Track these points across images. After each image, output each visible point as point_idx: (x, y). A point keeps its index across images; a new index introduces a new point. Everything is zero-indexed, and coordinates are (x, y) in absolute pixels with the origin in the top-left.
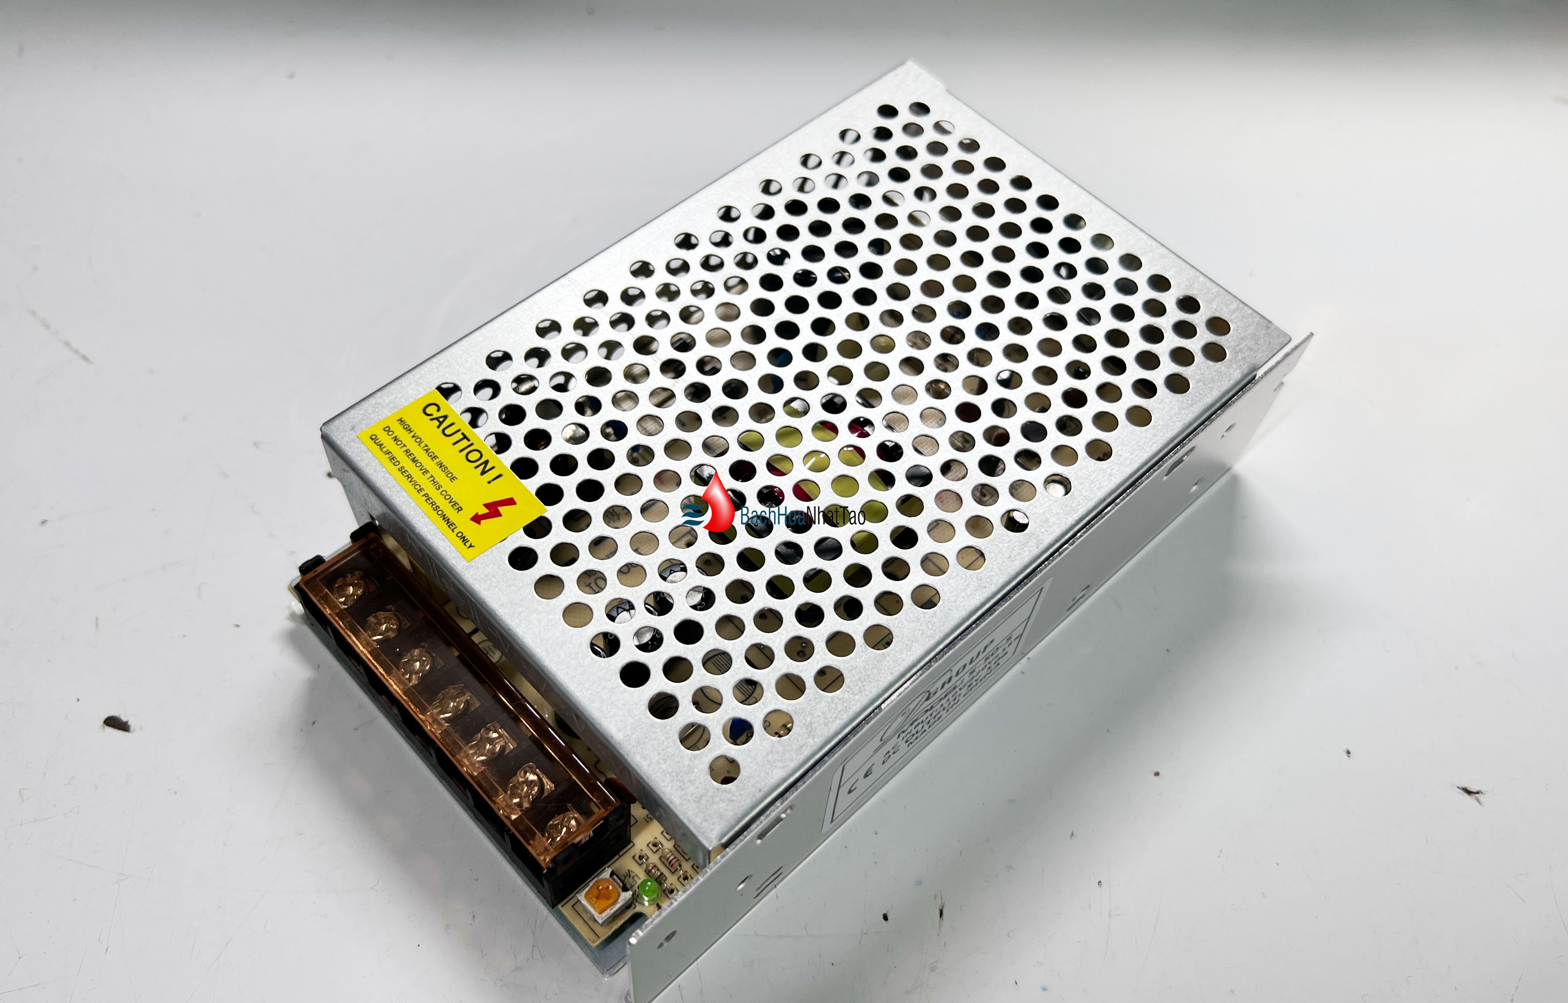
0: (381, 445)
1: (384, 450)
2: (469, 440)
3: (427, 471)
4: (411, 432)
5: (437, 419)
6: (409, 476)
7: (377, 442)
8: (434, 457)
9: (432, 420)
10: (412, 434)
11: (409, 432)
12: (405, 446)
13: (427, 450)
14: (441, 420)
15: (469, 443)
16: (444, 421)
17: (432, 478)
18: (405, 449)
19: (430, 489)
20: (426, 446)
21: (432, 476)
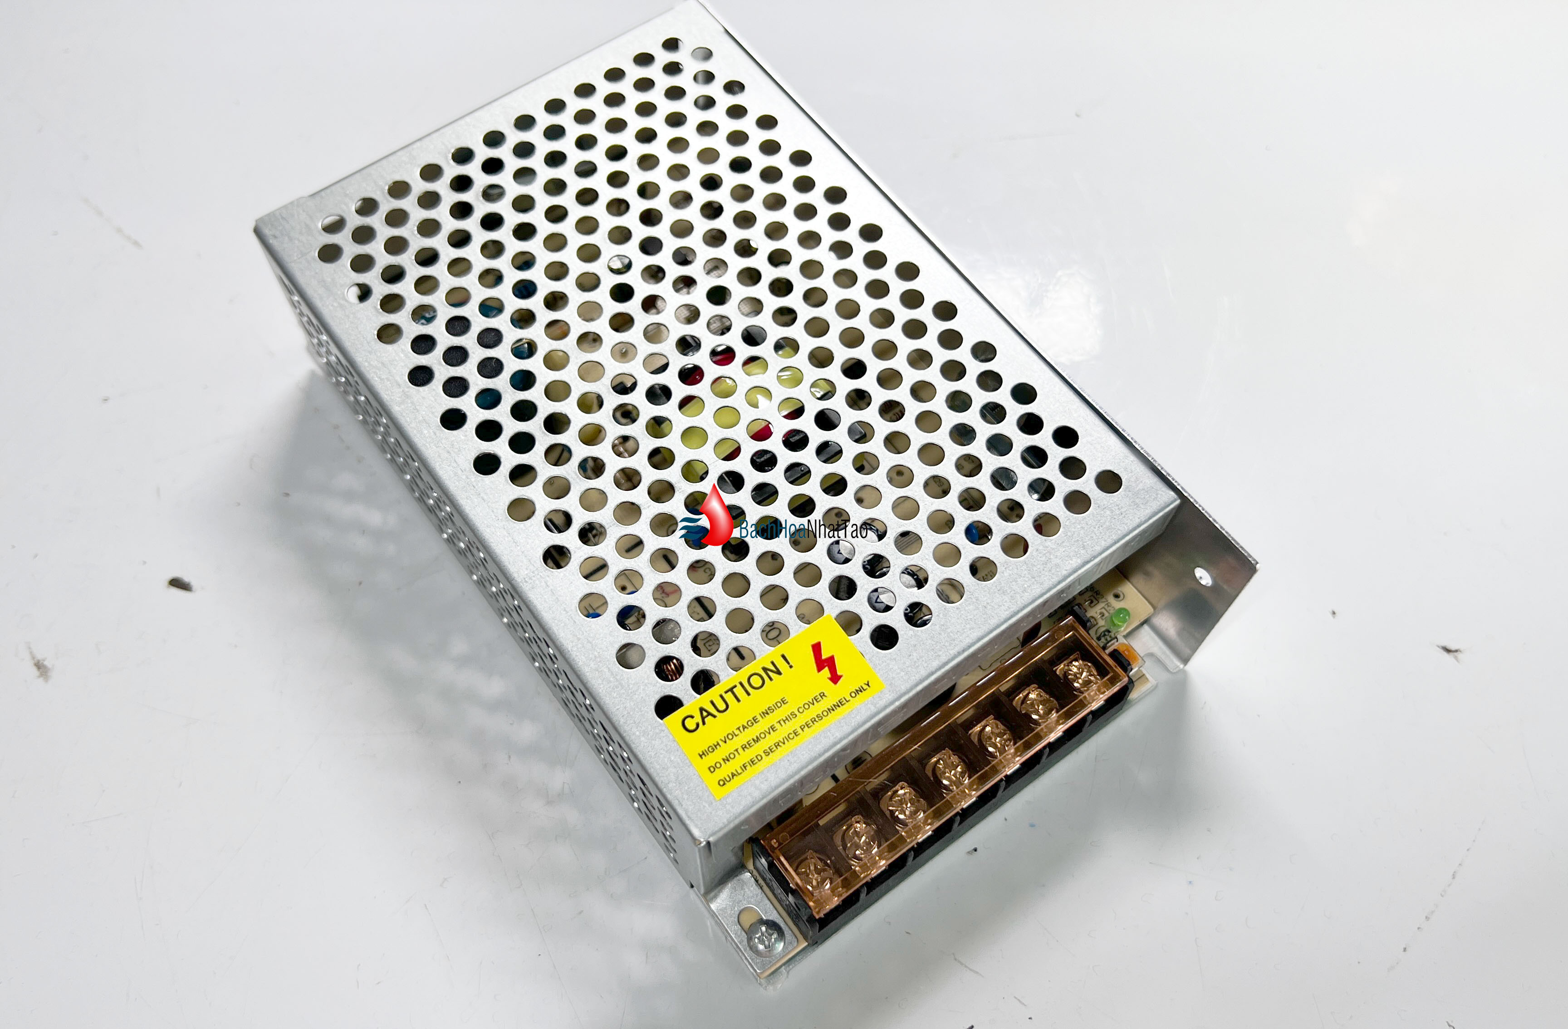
0: (733, 775)
1: (740, 771)
2: (735, 686)
3: (773, 728)
4: (718, 744)
5: (703, 719)
6: (777, 745)
7: (728, 779)
8: (755, 720)
9: (704, 723)
10: (721, 743)
11: (718, 747)
12: (737, 750)
13: (744, 727)
14: (705, 714)
15: (739, 686)
16: (706, 711)
17: (782, 722)
18: (740, 750)
19: (795, 724)
20: (739, 729)
21: (779, 722)
